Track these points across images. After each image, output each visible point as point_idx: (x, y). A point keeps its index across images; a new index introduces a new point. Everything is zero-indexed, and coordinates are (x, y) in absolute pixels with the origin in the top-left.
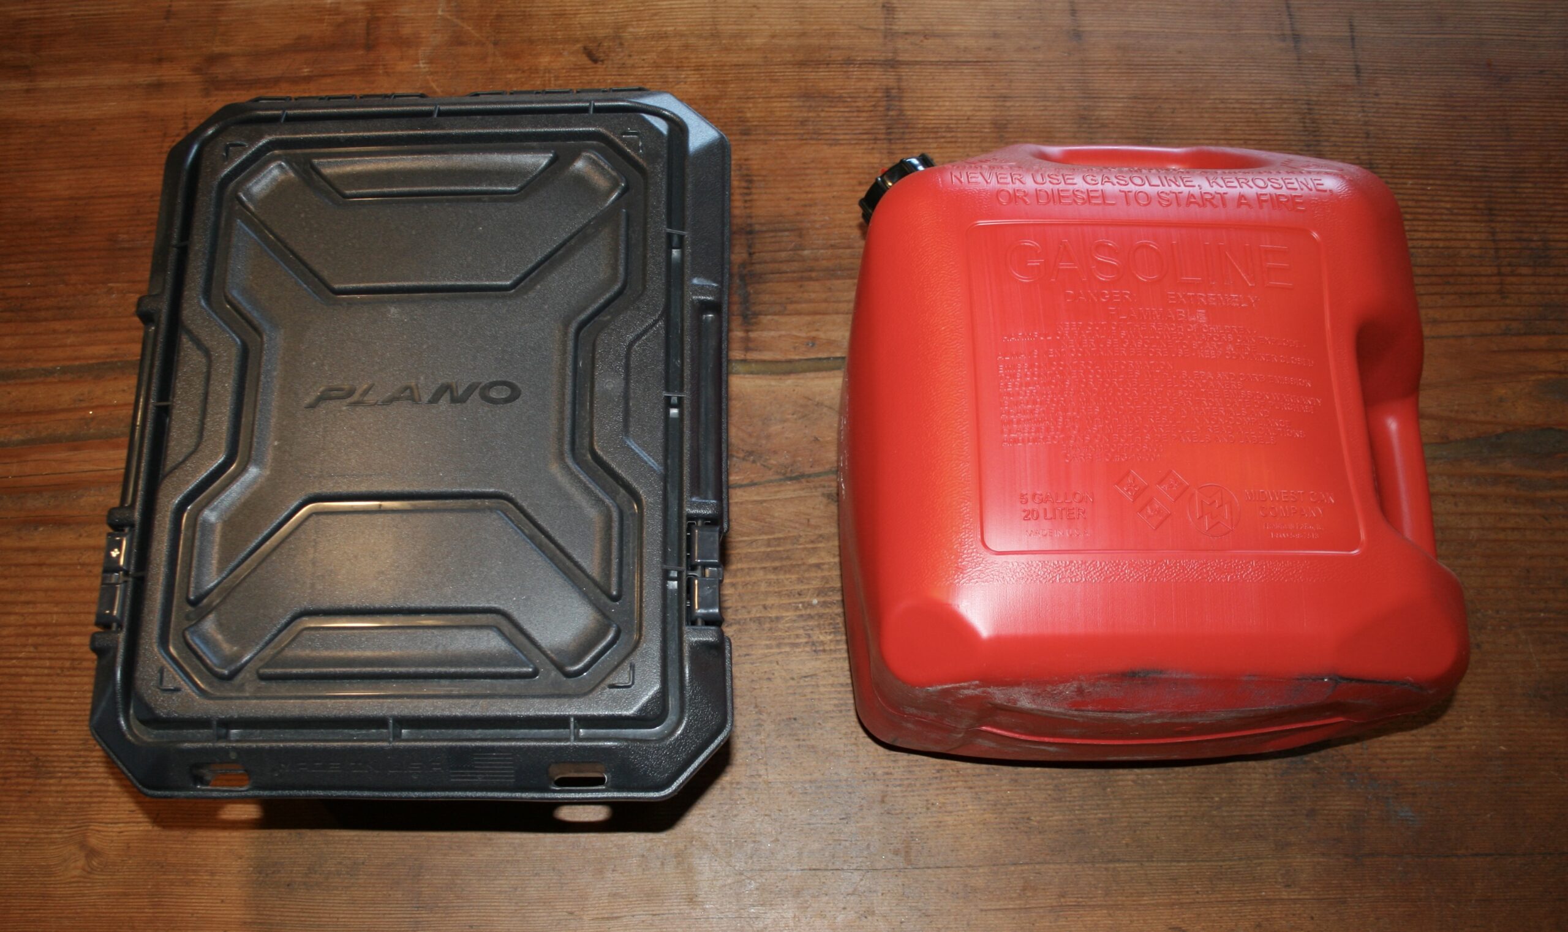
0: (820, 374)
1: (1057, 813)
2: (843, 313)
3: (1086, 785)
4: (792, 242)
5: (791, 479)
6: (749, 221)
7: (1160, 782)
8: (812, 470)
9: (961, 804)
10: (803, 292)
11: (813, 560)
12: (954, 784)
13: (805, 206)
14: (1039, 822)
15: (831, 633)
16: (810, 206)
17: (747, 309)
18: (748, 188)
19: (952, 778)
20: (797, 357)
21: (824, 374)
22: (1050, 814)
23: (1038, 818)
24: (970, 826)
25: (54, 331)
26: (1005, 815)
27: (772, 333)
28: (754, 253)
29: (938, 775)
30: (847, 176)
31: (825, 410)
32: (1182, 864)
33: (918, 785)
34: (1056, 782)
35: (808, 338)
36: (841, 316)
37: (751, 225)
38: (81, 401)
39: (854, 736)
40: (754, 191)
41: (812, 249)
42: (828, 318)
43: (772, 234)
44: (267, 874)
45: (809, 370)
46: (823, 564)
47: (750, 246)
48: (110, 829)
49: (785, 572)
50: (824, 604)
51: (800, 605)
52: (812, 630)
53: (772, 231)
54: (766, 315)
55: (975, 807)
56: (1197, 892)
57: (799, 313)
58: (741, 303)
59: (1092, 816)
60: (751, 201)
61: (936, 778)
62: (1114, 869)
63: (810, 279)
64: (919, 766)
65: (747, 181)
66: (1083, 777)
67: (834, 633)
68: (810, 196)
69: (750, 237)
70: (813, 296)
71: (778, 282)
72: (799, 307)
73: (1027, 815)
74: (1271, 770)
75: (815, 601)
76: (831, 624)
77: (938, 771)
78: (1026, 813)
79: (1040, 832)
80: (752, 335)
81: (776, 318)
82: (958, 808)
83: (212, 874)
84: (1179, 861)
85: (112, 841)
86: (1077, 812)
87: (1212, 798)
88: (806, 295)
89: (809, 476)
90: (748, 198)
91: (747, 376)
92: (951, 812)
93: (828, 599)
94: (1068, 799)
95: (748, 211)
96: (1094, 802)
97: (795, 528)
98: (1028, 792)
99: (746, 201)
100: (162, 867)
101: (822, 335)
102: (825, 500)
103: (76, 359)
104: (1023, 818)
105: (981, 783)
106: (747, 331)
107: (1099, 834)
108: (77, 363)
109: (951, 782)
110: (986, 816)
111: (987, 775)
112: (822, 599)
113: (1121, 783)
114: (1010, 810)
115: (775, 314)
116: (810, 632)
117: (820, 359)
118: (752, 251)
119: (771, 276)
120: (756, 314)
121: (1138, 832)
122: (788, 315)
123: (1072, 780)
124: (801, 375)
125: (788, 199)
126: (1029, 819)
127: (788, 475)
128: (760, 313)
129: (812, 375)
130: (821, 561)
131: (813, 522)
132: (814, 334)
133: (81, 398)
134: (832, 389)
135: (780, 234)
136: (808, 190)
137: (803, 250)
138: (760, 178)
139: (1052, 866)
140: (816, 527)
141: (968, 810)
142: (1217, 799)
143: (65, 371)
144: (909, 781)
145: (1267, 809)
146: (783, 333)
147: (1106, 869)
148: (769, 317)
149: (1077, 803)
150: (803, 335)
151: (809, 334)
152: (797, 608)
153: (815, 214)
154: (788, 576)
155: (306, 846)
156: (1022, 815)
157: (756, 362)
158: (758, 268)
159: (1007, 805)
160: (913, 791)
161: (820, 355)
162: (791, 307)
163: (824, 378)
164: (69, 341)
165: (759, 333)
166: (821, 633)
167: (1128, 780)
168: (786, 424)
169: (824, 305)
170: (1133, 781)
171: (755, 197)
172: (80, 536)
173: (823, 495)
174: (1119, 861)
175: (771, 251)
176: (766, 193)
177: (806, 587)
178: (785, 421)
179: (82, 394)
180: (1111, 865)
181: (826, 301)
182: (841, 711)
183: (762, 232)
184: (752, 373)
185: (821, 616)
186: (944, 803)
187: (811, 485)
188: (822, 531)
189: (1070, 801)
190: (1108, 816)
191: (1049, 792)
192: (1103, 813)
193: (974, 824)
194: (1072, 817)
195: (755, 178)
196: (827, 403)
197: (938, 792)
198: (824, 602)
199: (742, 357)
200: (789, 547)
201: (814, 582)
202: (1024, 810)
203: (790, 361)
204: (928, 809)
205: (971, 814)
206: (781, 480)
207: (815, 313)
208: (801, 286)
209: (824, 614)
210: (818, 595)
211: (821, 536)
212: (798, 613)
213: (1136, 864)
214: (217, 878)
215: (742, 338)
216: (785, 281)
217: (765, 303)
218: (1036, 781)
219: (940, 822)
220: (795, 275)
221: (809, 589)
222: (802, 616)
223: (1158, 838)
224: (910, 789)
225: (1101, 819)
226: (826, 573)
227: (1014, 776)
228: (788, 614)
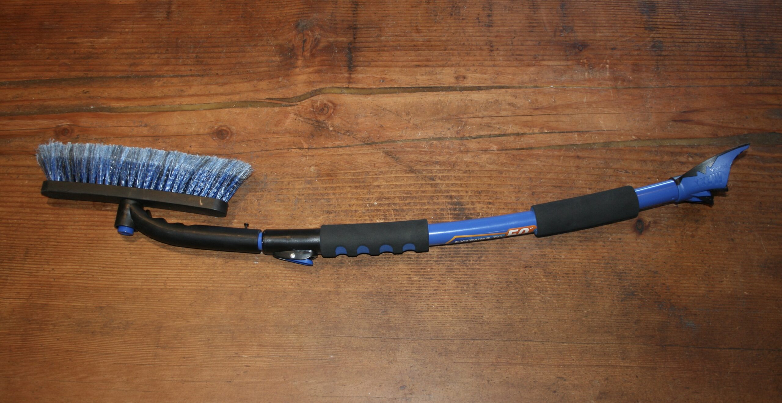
0: (386, 95)
1: (497, 315)
2: (399, 67)
3: (514, 301)
4: (376, 33)
5: (367, 144)
6: (355, 23)
7: (555, 301)
8: (378, 141)
9: (446, 307)
10: (380, 57)
11: (376, 184)
12: (443, 297)
13: (384, 17)
14: (487, 319)
15: (383, 219)
16: (387, 17)
17: (351, 64)
18: (356, 8)
19: (442, 294)
20: (375, 87)
21: (388, 95)
22: (494, 315)
23: (487, 317)
24: (451, 319)
25: (8, 65)
26: (470, 314)
27: (363, 75)
28: (356, 38)
29: (435, 292)
30: (406, 3)
31: (387, 112)
32: (565, 344)
33: (424, 296)
34: (498, 298)
35: (381, 78)
36: (398, 68)
37: (356, 25)
38: (17, 97)
39: (392, 270)
40: (358, 9)
41: (386, 37)
42: (392, 69)
43: (365, 29)
44: (82, 327)
45: (380, 93)
46: (381, 185)
47: (354, 35)
48: (5, 301)
49: (361, 189)
50: (380, 205)
51: (368, 205)
52: (373, 217)
53: (366, 28)
54: (360, 67)
55: (454, 309)
56: (573, 360)
57: (377, 66)
58: (348, 61)
59: (517, 317)
60: (357, 14)
61: (434, 294)
62: (528, 345)
63: (384, 51)
64: (425, 287)
65: (355, 5)
66: (513, 297)
67: (385, 219)
68: (386, 12)
69: (355, 30)
70: (385, 58)
71: (367, 52)
72: (377, 63)
73: (482, 315)
74: (616, 298)
75: (376, 203)
76: (383, 215)
77: (435, 290)
78: (481, 313)
79: (488, 324)
80: (352, 76)
81: (365, 68)
82: (444, 310)
83: (55, 326)
84: (563, 343)
85: (6, 307)
86: (508, 314)
87: (583, 311)
88: (381, 58)
89: (377, 143)
90: (355, 12)
91: (349, 95)
92: (441, 311)
93: (382, 202)
94: (504, 308)
95: (355, 18)
96: (518, 310)
97: (368, 168)
98: (483, 303)
99: (354, 14)
100: (30, 321)
101: (387, 77)
102: (384, 155)
103: (17, 78)
104: (479, 316)
105: (458, 298)
106: (350, 74)
107: (520, 326)
108: (17, 80)
109: (441, 296)
110: (459, 314)
111: (461, 293)
112: (379, 202)
113: (533, 301)
114: (473, 312)
115: (365, 66)
116: (372, 218)
117: (386, 88)
118: (355, 37)
119: (365, 49)
120: (355, 66)
121: (541, 326)
122: (372, 67)
123: (506, 298)
124: (376, 95)
125: (375, 13)
126: (482, 317)
127: (366, 142)
128: (357, 66)
129: (382, 95)
130: (380, 184)
131: (377, 165)
132: (384, 76)
133: (17, 96)
134: (391, 102)
135: (370, 29)
136: (386, 9)
137: (381, 37)
138: (362, 3)
139: (494, 342)
140: (379, 168)
141: (449, 311)
142: (585, 312)
143: (10, 83)
144: (419, 295)
145: (613, 318)
146: (368, 75)
147: (523, 345)
148: (362, 68)
149: (508, 310)
150: (378, 76)
151: (381, 76)
152: (366, 206)
153: (389, 20)
154: (362, 190)
155: (104, 314)
156: (478, 315)
157: (354, 88)
158: (358, 45)
159: (471, 309)
160: (421, 300)
161: (387, 86)
162: (373, 63)
163: (387, 97)
164: (14, 70)
165: (356, 75)
166: (377, 219)
167: (537, 300)
168: (367, 118)
169: (390, 63)
170: (540, 300)
171: (359, 12)
172: (9, 160)
173: (383, 152)
174: (530, 341)
175: (364, 37)
176: (364, 10)
177: (372, 196)
178: (366, 117)
179: (18, 94)
180: (526, 343)
181: (391, 61)
182: (385, 258)
183: (361, 28)
184: (351, 94)
185: (378, 210)
186: (437, 307)
187: (377, 147)
188: (382, 170)
189: (505, 309)
190: (525, 317)
191: (494, 303)
192: (523, 316)
193: (453, 318)
194: (505, 317)
195: (359, 4)
196: (388, 109)
197: (434, 301)
198: (380, 204)
199: (347, 86)
200: (364, 177)
201: (376, 194)
202: (480, 312)
203: (371, 89)
204: (428, 309)
205: (451, 313)
206: (362, 145)
207: (386, 67)
208: (379, 54)
209: (380, 210)
210: (377, 201)
211: (381, 172)
212: (366, 209)
213: (539, 343)
214: (57, 327)
215: (347, 77)
216: (372, 51)
217: (360, 61)
218: (487, 298)
219: (435, 316)
220: (376, 48)
221: (373, 198)
222: (368, 210)
223: (552, 330)
224: (420, 298)
225: (521, 319)
226: (382, 190)
227: (475, 295)
228: (361, 209)
